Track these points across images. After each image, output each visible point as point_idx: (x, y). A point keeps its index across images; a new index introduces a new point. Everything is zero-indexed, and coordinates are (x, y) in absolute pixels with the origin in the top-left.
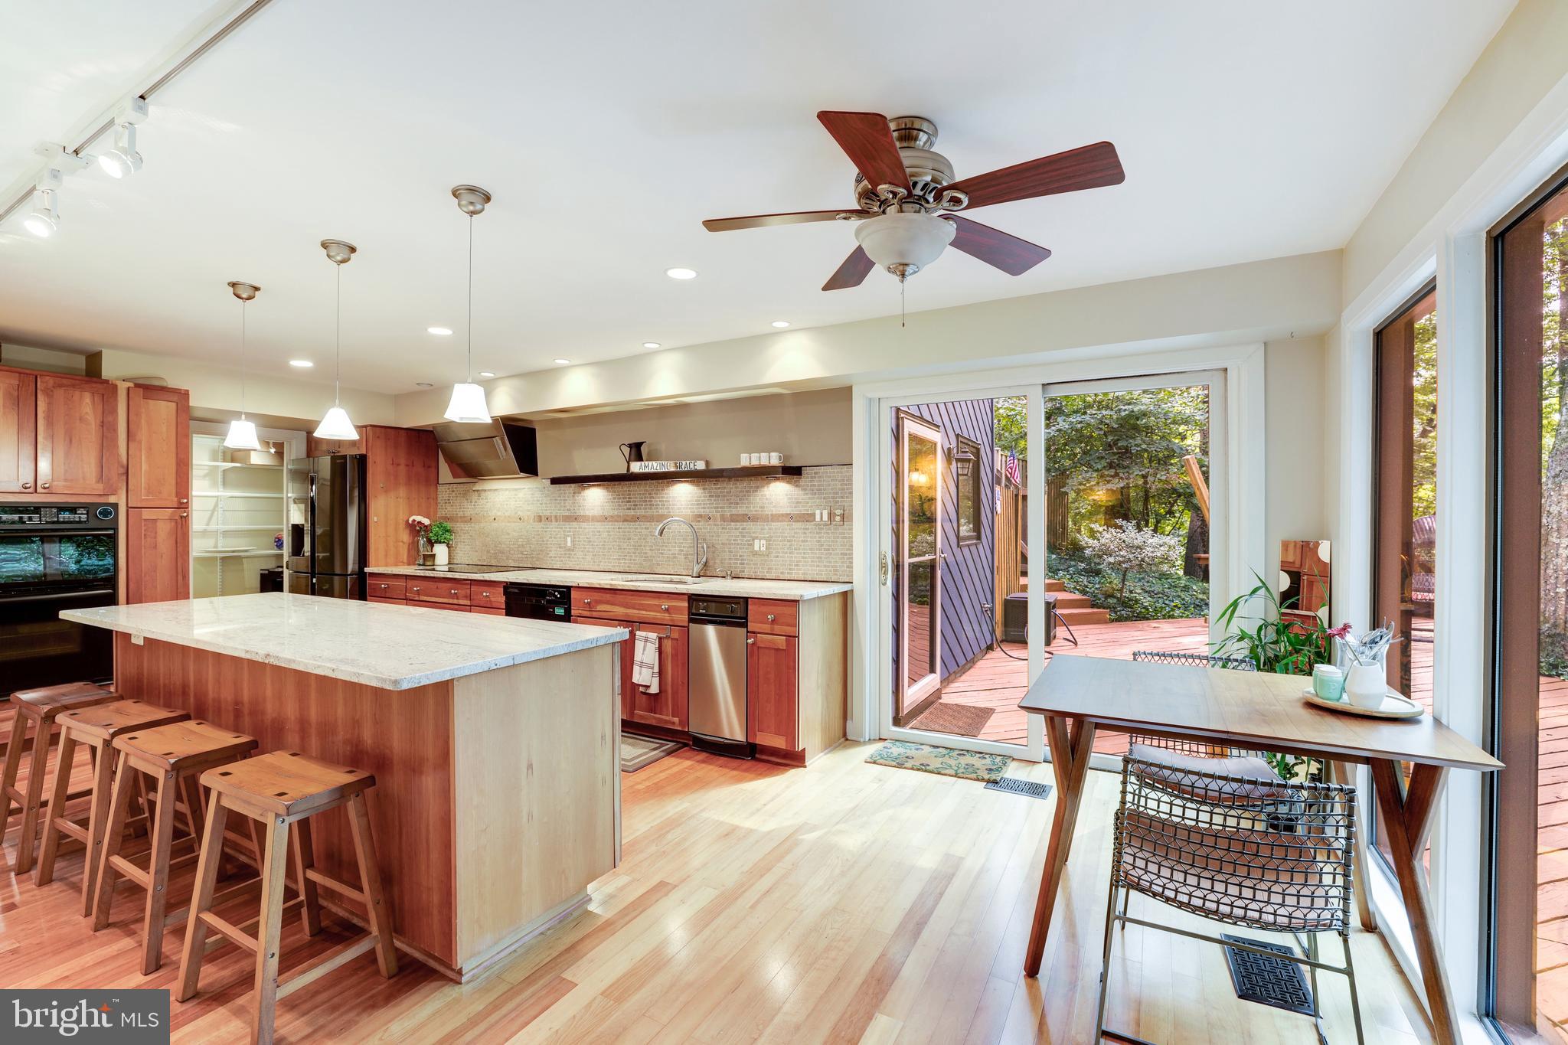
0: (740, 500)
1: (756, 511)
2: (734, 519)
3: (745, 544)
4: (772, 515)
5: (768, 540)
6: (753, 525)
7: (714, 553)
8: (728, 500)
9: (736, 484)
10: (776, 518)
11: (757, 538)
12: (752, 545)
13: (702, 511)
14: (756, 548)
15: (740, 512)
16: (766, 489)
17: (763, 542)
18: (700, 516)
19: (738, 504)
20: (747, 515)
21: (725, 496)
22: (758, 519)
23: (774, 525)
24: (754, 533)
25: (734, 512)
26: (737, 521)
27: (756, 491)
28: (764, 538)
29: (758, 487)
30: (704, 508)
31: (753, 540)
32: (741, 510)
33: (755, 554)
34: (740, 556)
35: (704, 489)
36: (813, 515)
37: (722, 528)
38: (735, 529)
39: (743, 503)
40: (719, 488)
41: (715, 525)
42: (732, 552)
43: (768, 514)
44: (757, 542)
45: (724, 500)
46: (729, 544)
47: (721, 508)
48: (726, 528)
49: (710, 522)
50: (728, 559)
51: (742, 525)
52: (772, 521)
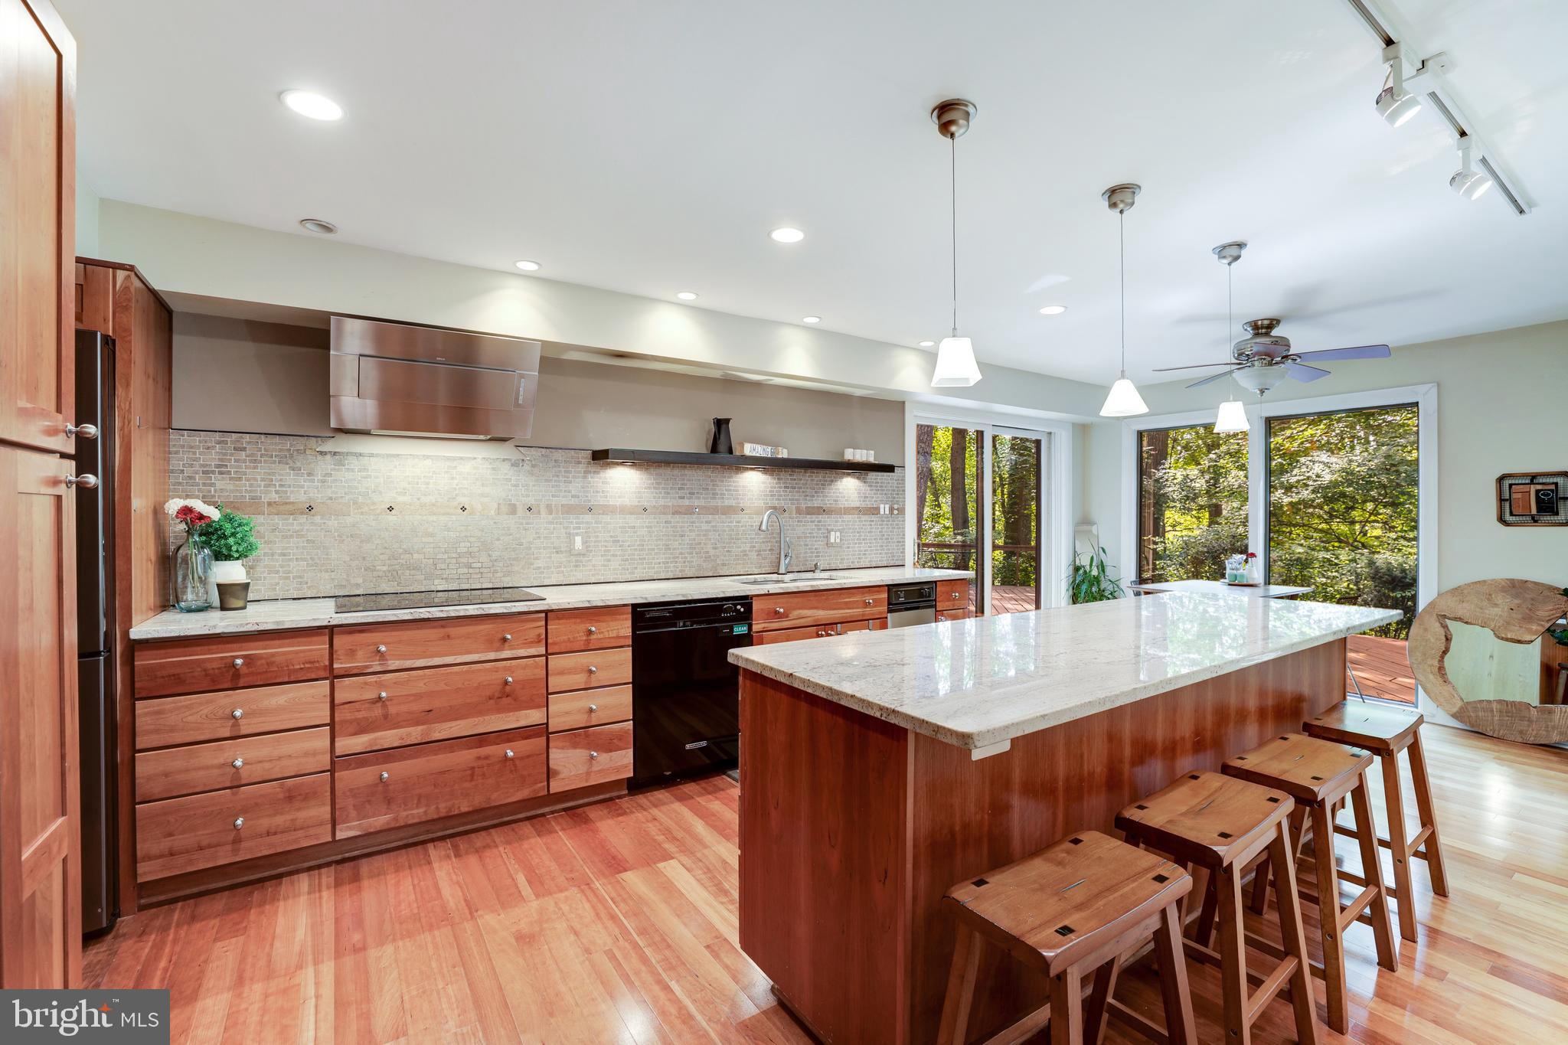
0: (816, 492)
1: (830, 504)
2: (811, 511)
3: (820, 537)
4: (844, 508)
5: (842, 532)
6: (828, 518)
8: (803, 492)
9: (812, 476)
10: (848, 511)
11: (832, 530)
12: (829, 537)
13: (776, 503)
14: (832, 540)
15: (816, 505)
16: (839, 483)
17: (838, 534)
18: (777, 508)
19: (813, 496)
20: (821, 507)
21: (801, 488)
22: (832, 511)
23: (847, 518)
24: (829, 525)
25: (810, 504)
26: (813, 514)
27: (830, 485)
28: (839, 530)
29: (832, 481)
30: (779, 500)
31: (830, 532)
32: (817, 503)
33: (832, 545)
34: (816, 549)
35: (779, 479)
36: (878, 509)
37: (798, 521)
38: (811, 522)
39: (818, 496)
40: (795, 480)
41: (790, 518)
42: (807, 545)
43: (841, 508)
44: (833, 533)
45: (799, 492)
46: (805, 537)
47: (796, 500)
48: (801, 521)
49: (786, 514)
50: (805, 553)
51: (817, 518)
52: (845, 514)
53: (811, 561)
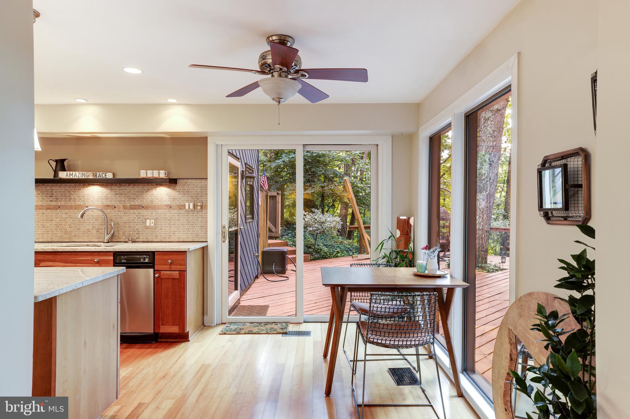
0: (137, 196)
1: (148, 203)
2: (132, 207)
3: (140, 223)
4: (158, 205)
5: (156, 219)
6: (145, 211)
7: (118, 227)
8: (128, 196)
9: (134, 187)
10: (161, 207)
11: (148, 219)
12: (145, 223)
13: (109, 203)
14: (148, 224)
16: (154, 191)
17: (152, 221)
18: (108, 206)
19: (135, 199)
20: (141, 205)
21: (126, 194)
22: (149, 207)
23: (159, 211)
24: (146, 216)
25: (132, 203)
26: (135, 209)
27: (148, 192)
28: (153, 219)
29: (149, 190)
30: (111, 201)
31: (146, 220)
32: (137, 203)
33: (147, 228)
34: (137, 229)
35: (111, 190)
36: (185, 206)
37: (124, 213)
38: (133, 213)
39: (138, 199)
40: (122, 189)
41: (119, 211)
42: (131, 227)
43: (155, 205)
44: (148, 221)
45: (125, 197)
46: (129, 222)
47: (123, 201)
48: (127, 213)
49: (116, 209)
50: (129, 231)
51: (137, 211)
52: (158, 209)
53: (133, 236)
